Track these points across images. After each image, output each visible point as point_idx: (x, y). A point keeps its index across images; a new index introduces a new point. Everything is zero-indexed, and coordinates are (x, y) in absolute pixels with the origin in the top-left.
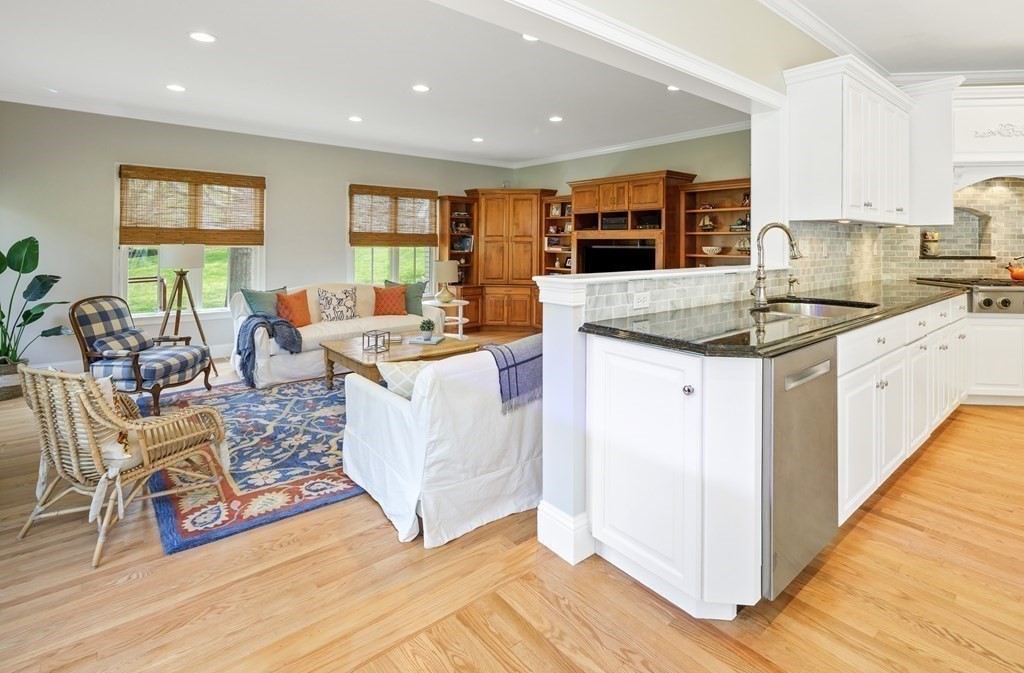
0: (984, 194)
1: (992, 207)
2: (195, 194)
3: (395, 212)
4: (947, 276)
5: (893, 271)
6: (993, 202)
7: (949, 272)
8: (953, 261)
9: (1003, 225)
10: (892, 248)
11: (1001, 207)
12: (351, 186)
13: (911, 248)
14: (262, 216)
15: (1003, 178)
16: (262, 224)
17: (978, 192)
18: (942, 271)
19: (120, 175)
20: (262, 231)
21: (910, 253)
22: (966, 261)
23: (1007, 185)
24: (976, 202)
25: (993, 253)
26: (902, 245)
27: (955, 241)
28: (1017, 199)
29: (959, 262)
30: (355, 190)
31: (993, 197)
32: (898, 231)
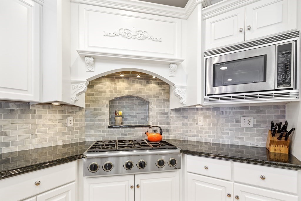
1: (149, 96)
5: (92, 135)
6: (150, 93)
7: (126, 135)
8: (128, 129)
9: (155, 107)
10: (92, 121)
11: (155, 96)
13: (104, 120)
17: (142, 87)
18: (122, 134)
21: (103, 124)
22: (136, 129)
23: (157, 83)
24: (141, 92)
25: (151, 124)
26: (98, 118)
27: (135, 116)
28: (162, 92)
29: (132, 129)
31: (151, 90)
32: (96, 109)
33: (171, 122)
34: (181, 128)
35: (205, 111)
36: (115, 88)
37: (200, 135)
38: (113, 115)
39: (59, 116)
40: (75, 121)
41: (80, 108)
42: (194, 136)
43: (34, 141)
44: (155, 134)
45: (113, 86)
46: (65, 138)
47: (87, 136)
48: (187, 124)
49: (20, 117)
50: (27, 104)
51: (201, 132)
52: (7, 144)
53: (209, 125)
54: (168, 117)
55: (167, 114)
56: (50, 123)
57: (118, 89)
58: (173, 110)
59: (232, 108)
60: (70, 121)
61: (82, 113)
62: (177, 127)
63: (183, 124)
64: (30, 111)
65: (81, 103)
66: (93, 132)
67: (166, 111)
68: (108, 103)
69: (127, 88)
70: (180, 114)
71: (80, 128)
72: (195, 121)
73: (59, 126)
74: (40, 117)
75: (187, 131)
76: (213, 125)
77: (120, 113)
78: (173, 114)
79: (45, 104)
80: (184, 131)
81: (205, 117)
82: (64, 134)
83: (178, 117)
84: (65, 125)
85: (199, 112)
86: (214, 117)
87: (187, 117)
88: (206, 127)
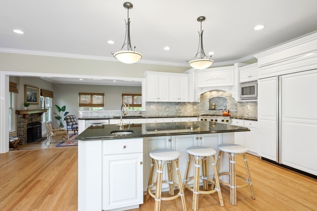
0: (225, 93)
1: (227, 97)
2: (91, 97)
3: (133, 99)
4: (215, 114)
5: (203, 113)
6: (227, 95)
7: (216, 113)
9: (230, 101)
10: (203, 107)
12: (122, 94)
13: (207, 107)
14: (104, 101)
16: (104, 103)
17: (223, 93)
18: (214, 113)
19: (79, 94)
20: (104, 104)
21: (206, 108)
24: (223, 95)
25: (227, 109)
26: (205, 106)
30: (123, 95)
32: (204, 103)
33: (238, 108)
34: (242, 111)
35: (251, 103)
36: (211, 94)
37: (249, 114)
38: (211, 105)
39: (192, 106)
40: (197, 107)
41: (198, 103)
42: (247, 114)
43: (186, 113)
44: (226, 112)
45: (211, 93)
46: (194, 113)
47: (201, 113)
48: (244, 109)
49: (183, 106)
50: (184, 103)
51: (249, 112)
52: (181, 113)
53: (252, 109)
56: (190, 108)
57: (212, 95)
60: (195, 107)
61: (199, 104)
62: (240, 110)
63: (242, 109)
64: (185, 104)
65: (199, 101)
66: (203, 111)
67: (235, 103)
68: (208, 100)
69: (216, 94)
70: (241, 104)
71: (198, 110)
72: (247, 107)
73: (192, 109)
74: (187, 106)
75: (244, 112)
76: (254, 109)
77: (214, 104)
78: (239, 104)
79: (188, 102)
80: (243, 112)
81: (251, 106)
82: (194, 111)
83: (240, 106)
84: (194, 109)
85: (249, 103)
86: (254, 106)
87: (244, 106)
88: (251, 110)
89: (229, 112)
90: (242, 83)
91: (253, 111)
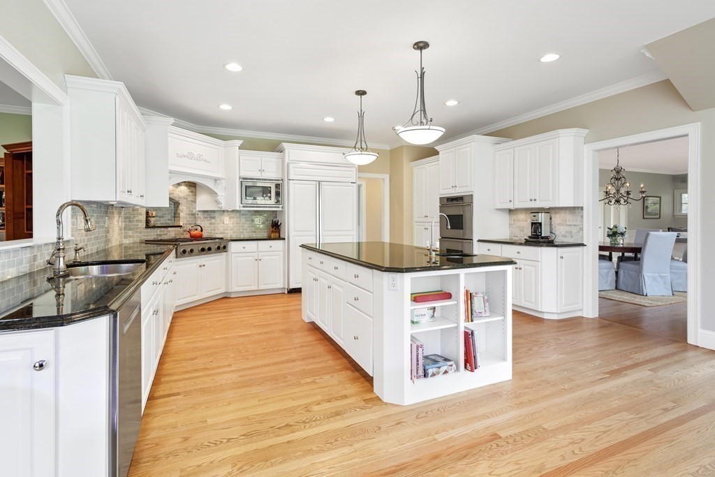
0: (177, 190)
1: (180, 198)
4: (160, 238)
5: (130, 237)
7: (160, 235)
8: (163, 229)
9: (185, 208)
10: (130, 221)
11: (184, 198)
13: (141, 221)
15: (185, 182)
18: (157, 235)
21: (140, 225)
22: (169, 229)
23: (187, 186)
24: (173, 194)
25: (181, 224)
26: (135, 219)
27: (162, 217)
28: (191, 194)
29: (165, 229)
31: (181, 192)
32: (133, 210)
35: (230, 213)
37: (226, 232)
44: (196, 232)
48: (214, 223)
51: (227, 230)
53: (234, 224)
54: (195, 218)
55: (194, 214)
58: (199, 211)
59: (249, 211)
63: (210, 224)
67: (194, 212)
70: (208, 215)
72: (222, 221)
75: (215, 230)
76: (237, 223)
78: (200, 215)
80: (211, 230)
81: (230, 218)
83: (205, 218)
85: (226, 214)
86: (238, 218)
87: (214, 218)
88: (231, 226)
89: (202, 230)
90: (244, 179)
91: (234, 227)
